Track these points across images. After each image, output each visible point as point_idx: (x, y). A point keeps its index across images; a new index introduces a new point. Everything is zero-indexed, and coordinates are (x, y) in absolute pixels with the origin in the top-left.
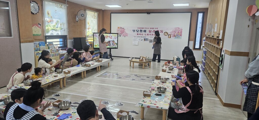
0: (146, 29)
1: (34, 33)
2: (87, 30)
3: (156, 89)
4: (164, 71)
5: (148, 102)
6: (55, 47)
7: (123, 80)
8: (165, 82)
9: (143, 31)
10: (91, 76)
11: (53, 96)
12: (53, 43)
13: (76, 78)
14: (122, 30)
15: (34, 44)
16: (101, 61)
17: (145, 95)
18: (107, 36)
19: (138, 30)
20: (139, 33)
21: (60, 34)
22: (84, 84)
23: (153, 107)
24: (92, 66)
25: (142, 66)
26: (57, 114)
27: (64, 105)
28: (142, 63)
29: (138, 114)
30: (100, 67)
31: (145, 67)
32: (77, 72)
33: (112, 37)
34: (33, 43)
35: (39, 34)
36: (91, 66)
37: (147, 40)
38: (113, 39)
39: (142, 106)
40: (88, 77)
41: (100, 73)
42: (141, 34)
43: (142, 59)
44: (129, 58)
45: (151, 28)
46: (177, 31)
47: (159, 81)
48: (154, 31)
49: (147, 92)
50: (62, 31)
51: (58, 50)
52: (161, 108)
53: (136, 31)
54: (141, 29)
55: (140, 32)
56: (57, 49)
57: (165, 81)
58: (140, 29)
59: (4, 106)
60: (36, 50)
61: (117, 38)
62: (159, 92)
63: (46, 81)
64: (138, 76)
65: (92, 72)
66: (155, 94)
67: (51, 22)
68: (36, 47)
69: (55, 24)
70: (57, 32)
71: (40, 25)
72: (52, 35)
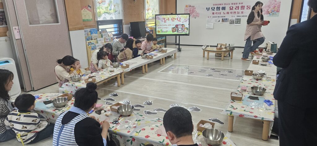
0: (226, 6)
1: (84, 18)
2: (146, 11)
3: (249, 89)
4: (255, 63)
5: (239, 109)
6: (109, 35)
7: (196, 76)
8: (261, 79)
9: (221, 9)
10: (153, 70)
11: (110, 96)
12: (107, 29)
13: (136, 73)
14: (191, 9)
15: (85, 31)
16: (165, 51)
17: (234, 99)
18: (174, 19)
19: (214, 8)
20: (215, 11)
21: (114, 19)
22: (146, 81)
23: (249, 117)
24: (155, 58)
25: (221, 57)
26: (117, 121)
27: (125, 110)
28: (219, 53)
29: (224, 124)
30: (164, 59)
31: (225, 58)
32: (137, 66)
33: (180, 19)
34: (83, 31)
35: (89, 20)
36: (154, 57)
37: (226, 21)
38: (183, 22)
39: (231, 114)
40: (150, 71)
41: (165, 67)
42: (218, 13)
43: (221, 47)
44: (202, 46)
45: (232, 4)
46: (273, 5)
47: (251, 77)
48: (237, 7)
49: (236, 94)
50: (116, 14)
51: (113, 39)
52: (261, 119)
53: (210, 9)
54: (219, 6)
55: (217, 10)
56: (112, 37)
57: (261, 78)
58: (217, 6)
59: (53, 109)
60: (88, 40)
61: (188, 20)
62: (255, 94)
63: (101, 78)
64: (216, 70)
65: (155, 66)
66: (248, 97)
67: (103, 3)
68: (88, 35)
69: (108, 6)
70: (110, 16)
71: (90, 7)
72: (105, 19)
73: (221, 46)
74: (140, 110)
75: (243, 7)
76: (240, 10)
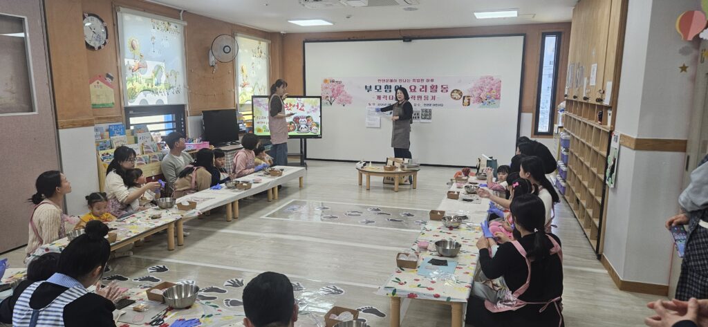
1: (94, 100)
2: (240, 88)
3: (432, 247)
4: (453, 196)
5: (410, 282)
6: (154, 137)
7: (342, 224)
8: (457, 227)
10: (252, 213)
11: (150, 271)
12: (148, 126)
13: (211, 220)
14: (335, 88)
15: (96, 130)
16: (279, 173)
17: (402, 265)
18: (290, 105)
19: (380, 87)
20: (383, 93)
21: (166, 103)
22: (235, 236)
23: (425, 297)
24: (256, 188)
25: (393, 184)
26: (160, 320)
27: (180, 295)
28: (391, 176)
29: (384, 315)
30: (277, 189)
31: (400, 187)
32: (215, 205)
33: (303, 106)
34: (92, 128)
35: (108, 104)
36: (254, 186)
38: (308, 113)
39: (393, 294)
40: (244, 217)
42: (388, 98)
43: (393, 164)
44: (357, 162)
45: (414, 81)
46: (487, 87)
47: (440, 224)
48: (423, 87)
49: (407, 255)
50: (171, 93)
51: (161, 147)
52: (445, 300)
53: (373, 88)
54: (389, 84)
55: (386, 91)
56: (159, 142)
57: (457, 224)
58: (385, 84)
60: (102, 148)
61: (319, 109)
62: (442, 256)
63: (130, 232)
64: (381, 212)
65: (256, 204)
66: (429, 260)
67: (142, 69)
68: (102, 138)
69: (153, 75)
70: (157, 97)
71: (112, 78)
72: (143, 104)
73: (393, 162)
74: (215, 298)
75: (434, 88)
76: (429, 94)
